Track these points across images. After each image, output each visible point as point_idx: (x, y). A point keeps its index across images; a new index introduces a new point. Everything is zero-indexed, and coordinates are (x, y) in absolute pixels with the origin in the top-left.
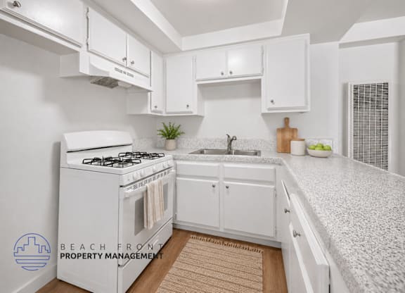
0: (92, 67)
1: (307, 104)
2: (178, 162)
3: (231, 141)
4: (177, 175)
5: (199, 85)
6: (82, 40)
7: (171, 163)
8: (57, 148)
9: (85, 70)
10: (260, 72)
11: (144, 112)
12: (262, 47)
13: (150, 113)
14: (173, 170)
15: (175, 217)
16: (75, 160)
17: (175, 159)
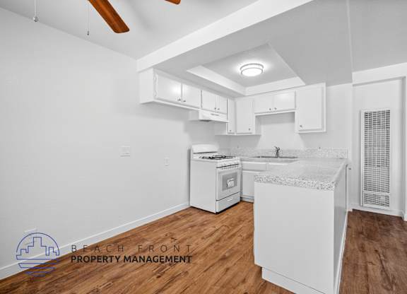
0: (203, 116)
1: (323, 127)
2: (244, 162)
3: (278, 150)
4: (243, 169)
5: (256, 116)
6: (199, 106)
7: (239, 161)
8: (189, 152)
9: (201, 118)
10: (293, 108)
11: (224, 134)
12: (295, 93)
13: (227, 134)
14: (240, 166)
15: (241, 193)
16: (196, 157)
17: (241, 160)
